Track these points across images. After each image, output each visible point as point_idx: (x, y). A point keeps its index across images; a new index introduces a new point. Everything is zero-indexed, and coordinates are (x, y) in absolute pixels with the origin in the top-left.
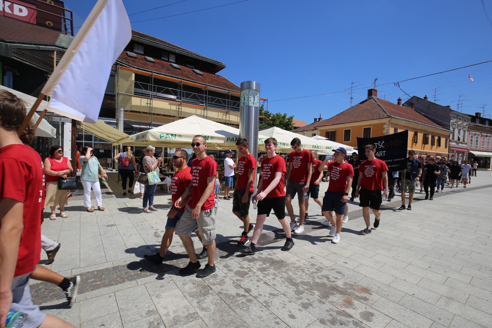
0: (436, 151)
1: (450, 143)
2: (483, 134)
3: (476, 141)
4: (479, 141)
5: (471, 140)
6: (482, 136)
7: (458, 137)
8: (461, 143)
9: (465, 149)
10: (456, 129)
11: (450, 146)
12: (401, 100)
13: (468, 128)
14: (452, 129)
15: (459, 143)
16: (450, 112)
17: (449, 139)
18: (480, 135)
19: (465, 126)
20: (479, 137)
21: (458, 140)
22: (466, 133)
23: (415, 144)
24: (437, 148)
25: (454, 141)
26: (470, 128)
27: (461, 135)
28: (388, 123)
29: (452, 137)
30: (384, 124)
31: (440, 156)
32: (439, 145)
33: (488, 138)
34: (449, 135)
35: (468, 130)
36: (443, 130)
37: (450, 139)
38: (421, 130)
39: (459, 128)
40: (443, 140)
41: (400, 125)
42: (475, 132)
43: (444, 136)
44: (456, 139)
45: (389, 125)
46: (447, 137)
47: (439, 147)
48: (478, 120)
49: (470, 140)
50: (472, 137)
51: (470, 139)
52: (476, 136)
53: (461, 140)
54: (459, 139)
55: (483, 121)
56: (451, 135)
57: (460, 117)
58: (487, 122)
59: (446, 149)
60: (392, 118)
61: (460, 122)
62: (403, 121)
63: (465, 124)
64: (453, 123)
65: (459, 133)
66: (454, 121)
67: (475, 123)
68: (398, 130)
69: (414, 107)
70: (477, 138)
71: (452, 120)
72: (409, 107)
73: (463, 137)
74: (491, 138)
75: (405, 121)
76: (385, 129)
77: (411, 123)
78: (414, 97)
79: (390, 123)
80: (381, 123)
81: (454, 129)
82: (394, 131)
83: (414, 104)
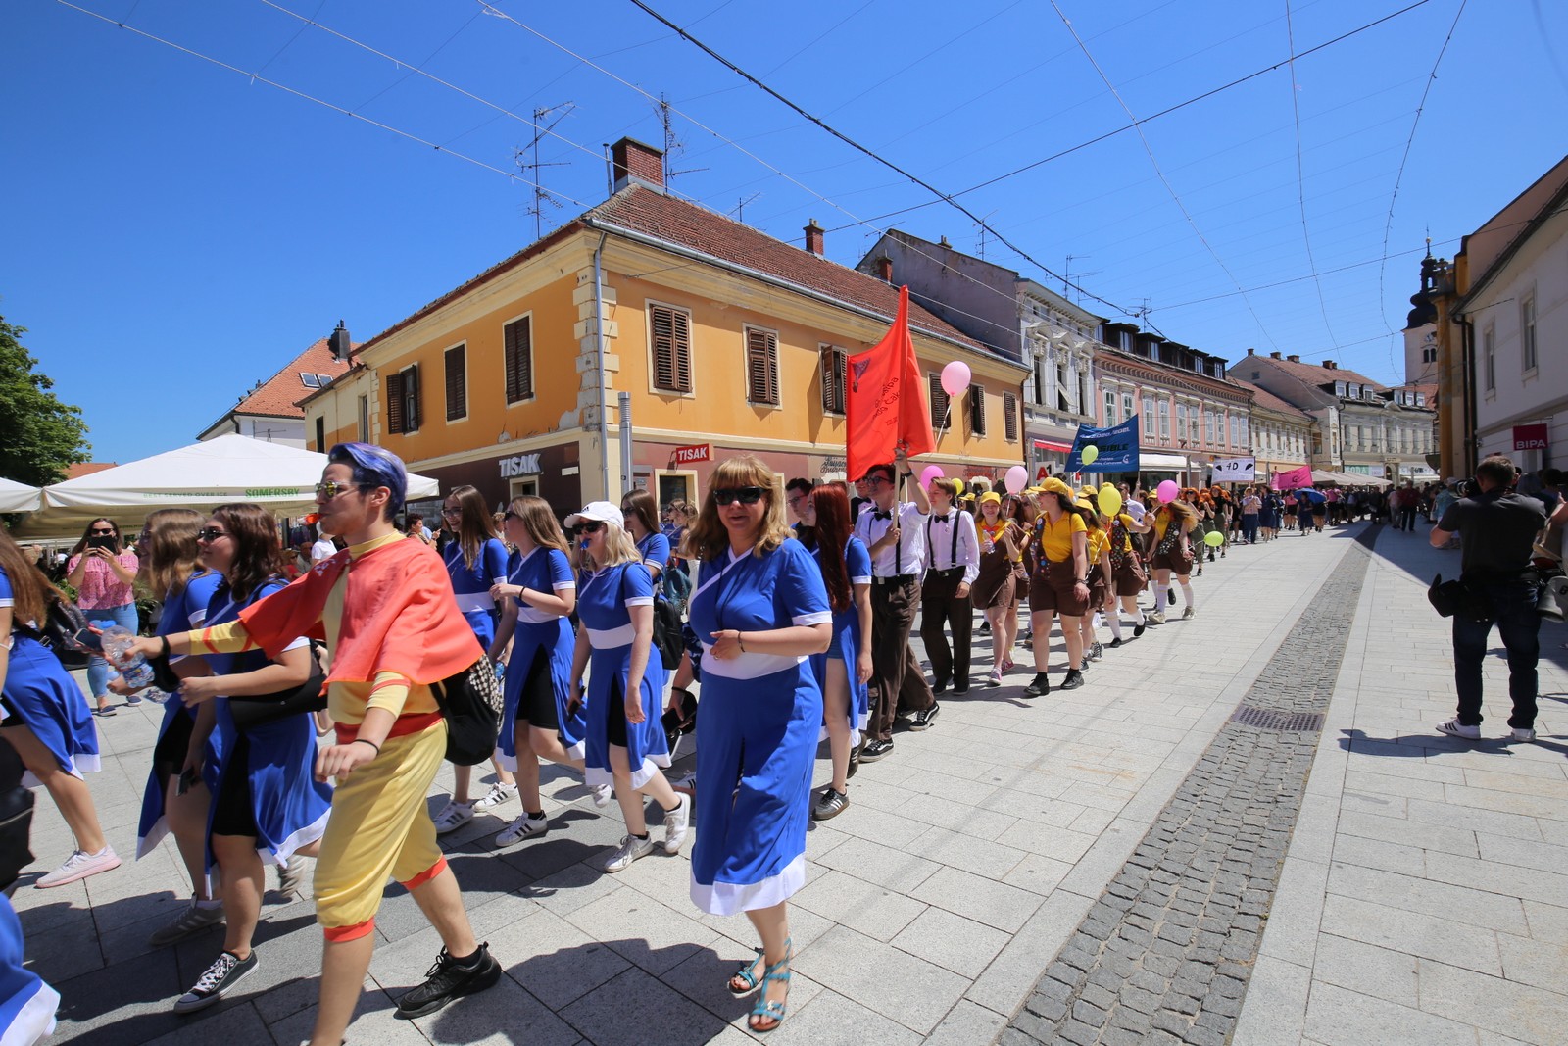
0: (962, 453)
1: (1027, 419)
2: (1144, 387)
3: (1124, 413)
4: (1133, 413)
5: (1109, 409)
6: (1142, 395)
7: (1060, 394)
8: (1074, 421)
10: (1048, 360)
11: (1026, 430)
12: (820, 232)
13: (1094, 361)
14: (1033, 360)
15: (1066, 421)
16: (1016, 284)
17: (1023, 403)
18: (1137, 391)
19: (1082, 354)
20: (1134, 399)
21: (1060, 408)
22: (1089, 379)
23: (831, 415)
24: (966, 440)
25: (1046, 412)
26: (1101, 366)
27: (1069, 388)
28: (588, 271)
29: (1034, 389)
30: (574, 281)
31: (989, 476)
32: (977, 425)
33: (1160, 402)
34: (1019, 384)
35: (1094, 369)
36: (987, 356)
37: (1027, 399)
38: (863, 343)
39: (1060, 359)
40: (993, 406)
41: (707, 301)
42: (1119, 379)
43: (997, 387)
44: (1051, 401)
45: (595, 283)
46: (1012, 397)
47: (976, 435)
48: (1125, 340)
49: (1106, 413)
50: (1110, 398)
51: (1105, 405)
52: (1124, 395)
53: (1073, 408)
54: (1063, 404)
55: (1142, 342)
56: (1027, 384)
57: (1060, 315)
58: (1154, 348)
59: (1010, 443)
60: (608, 240)
61: (1061, 335)
62: (717, 275)
63: (1080, 344)
64: (1030, 334)
65: (1060, 380)
66: (1035, 325)
67: (1117, 345)
68: (692, 327)
69: (889, 276)
70: (1128, 402)
71: (1026, 320)
72: (873, 275)
73: (1078, 395)
74: (1169, 405)
75: (729, 274)
76: (582, 316)
77: (783, 295)
78: (890, 232)
79: (609, 272)
80: (562, 276)
81: (1037, 358)
82: (654, 333)
83: (890, 262)
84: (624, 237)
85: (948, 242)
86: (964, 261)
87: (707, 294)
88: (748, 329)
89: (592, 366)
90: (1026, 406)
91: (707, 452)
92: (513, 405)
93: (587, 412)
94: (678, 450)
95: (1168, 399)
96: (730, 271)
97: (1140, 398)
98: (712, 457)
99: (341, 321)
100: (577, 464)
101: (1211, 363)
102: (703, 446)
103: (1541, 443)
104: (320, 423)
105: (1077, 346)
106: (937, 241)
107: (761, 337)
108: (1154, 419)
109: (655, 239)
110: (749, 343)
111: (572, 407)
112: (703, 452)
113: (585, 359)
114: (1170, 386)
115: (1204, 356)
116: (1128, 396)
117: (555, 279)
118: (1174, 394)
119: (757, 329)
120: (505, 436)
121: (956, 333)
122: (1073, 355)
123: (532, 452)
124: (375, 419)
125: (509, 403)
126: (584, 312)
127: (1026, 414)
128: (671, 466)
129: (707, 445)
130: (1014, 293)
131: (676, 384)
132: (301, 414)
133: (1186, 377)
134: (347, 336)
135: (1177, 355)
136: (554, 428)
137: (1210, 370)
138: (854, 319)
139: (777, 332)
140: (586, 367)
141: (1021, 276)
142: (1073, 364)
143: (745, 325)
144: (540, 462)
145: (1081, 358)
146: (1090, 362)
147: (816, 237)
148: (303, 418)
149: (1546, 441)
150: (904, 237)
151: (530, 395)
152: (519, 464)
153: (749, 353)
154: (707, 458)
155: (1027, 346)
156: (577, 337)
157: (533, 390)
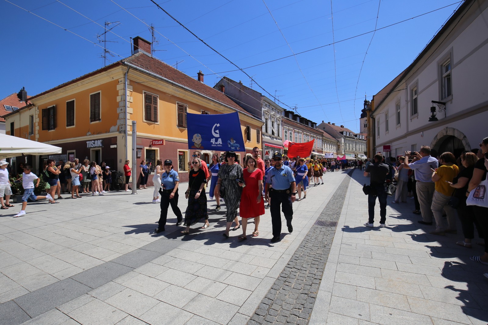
1: (263, 137)
2: (295, 130)
3: (290, 137)
4: (292, 137)
5: (286, 135)
6: (295, 132)
7: (272, 130)
8: (276, 138)
9: (280, 146)
10: (269, 120)
11: (263, 140)
12: (203, 75)
13: (282, 121)
14: (265, 120)
15: (274, 138)
16: (261, 97)
18: (293, 130)
19: (278, 119)
20: (293, 133)
22: (280, 126)
25: (268, 135)
26: (284, 123)
27: (275, 128)
28: (123, 79)
29: (265, 128)
30: (117, 82)
32: (249, 138)
33: (299, 134)
34: (261, 126)
35: (282, 123)
36: (252, 118)
37: (263, 131)
39: (273, 120)
40: (253, 132)
41: (165, 93)
42: (289, 127)
43: (255, 127)
44: (270, 132)
45: (125, 83)
46: (259, 129)
47: (248, 141)
48: (290, 115)
49: (284, 136)
50: (286, 132)
51: (285, 134)
52: (290, 131)
53: (276, 135)
54: (273, 133)
55: (295, 117)
56: (263, 126)
57: (273, 107)
58: (298, 118)
59: (258, 144)
60: (130, 70)
61: (273, 113)
62: (168, 85)
63: (278, 116)
64: (264, 112)
65: (272, 126)
66: (266, 109)
67: (288, 117)
68: (159, 101)
69: (224, 91)
70: (291, 133)
71: (263, 108)
72: (219, 90)
73: (277, 131)
74: (302, 135)
75: (172, 85)
76: (120, 94)
77: (190, 94)
78: (224, 78)
79: (130, 81)
80: (113, 80)
81: (266, 119)
82: (146, 102)
83: (224, 87)
84: (136, 69)
85: (242, 83)
86: (246, 89)
87: (165, 91)
88: (178, 103)
89: (123, 111)
90: (263, 133)
91: (163, 142)
92: (93, 123)
93: (120, 127)
94: (153, 141)
95: (301, 133)
96: (173, 84)
97: (294, 133)
98: (164, 144)
99: (23, 87)
100: (116, 144)
101: (313, 124)
102: (161, 140)
103: (389, 150)
104: (12, 125)
105: (277, 116)
106: (238, 82)
107: (182, 106)
108: (298, 139)
109: (147, 71)
110: (178, 108)
111: (115, 124)
112: (161, 142)
113: (120, 108)
114: (302, 130)
115: (311, 122)
116: (291, 132)
117: (111, 81)
118: (303, 132)
119: (181, 103)
120: (89, 133)
121: (243, 110)
122: (276, 119)
123: (100, 139)
124: (37, 124)
125: (91, 122)
126: (121, 93)
127: (263, 135)
128: (150, 146)
129: (163, 140)
130: (260, 100)
131: (153, 119)
132: (4, 121)
133: (306, 127)
134: (26, 93)
135: (304, 121)
136: (108, 131)
137: (312, 126)
138: (212, 103)
139: (187, 105)
140: (121, 111)
141: (262, 95)
142: (276, 122)
143: (177, 102)
144: (102, 143)
145: (279, 120)
146: (281, 121)
147: (201, 76)
148: (5, 122)
149: (390, 150)
150: (228, 79)
151: (99, 120)
152: (94, 143)
153: (178, 111)
154: (163, 144)
155: (263, 115)
156: (118, 101)
157: (100, 118)
